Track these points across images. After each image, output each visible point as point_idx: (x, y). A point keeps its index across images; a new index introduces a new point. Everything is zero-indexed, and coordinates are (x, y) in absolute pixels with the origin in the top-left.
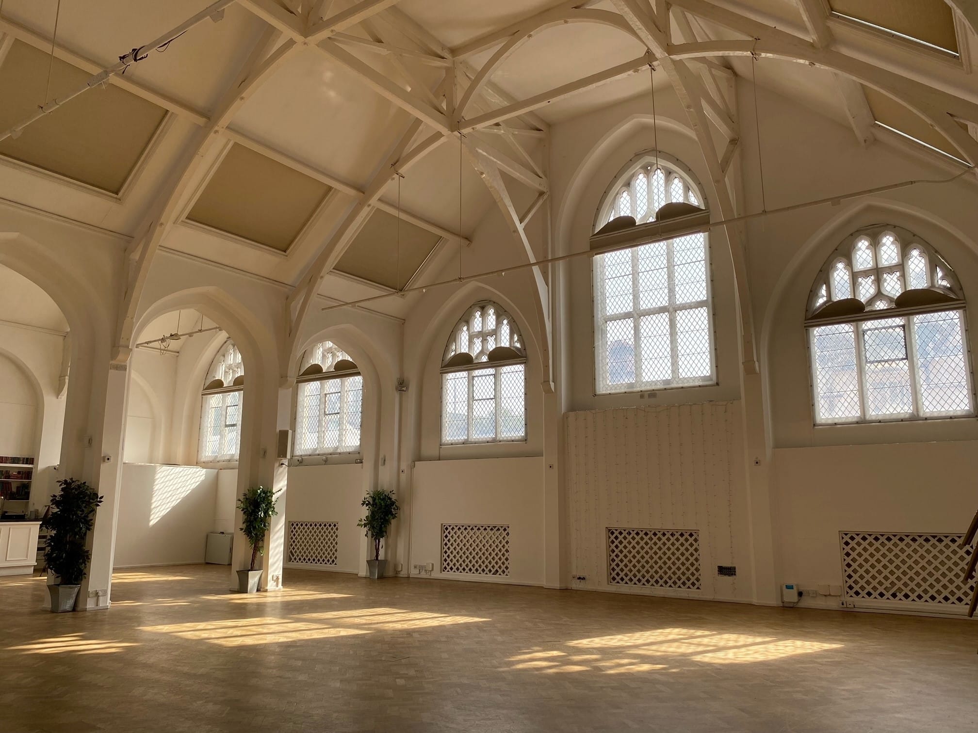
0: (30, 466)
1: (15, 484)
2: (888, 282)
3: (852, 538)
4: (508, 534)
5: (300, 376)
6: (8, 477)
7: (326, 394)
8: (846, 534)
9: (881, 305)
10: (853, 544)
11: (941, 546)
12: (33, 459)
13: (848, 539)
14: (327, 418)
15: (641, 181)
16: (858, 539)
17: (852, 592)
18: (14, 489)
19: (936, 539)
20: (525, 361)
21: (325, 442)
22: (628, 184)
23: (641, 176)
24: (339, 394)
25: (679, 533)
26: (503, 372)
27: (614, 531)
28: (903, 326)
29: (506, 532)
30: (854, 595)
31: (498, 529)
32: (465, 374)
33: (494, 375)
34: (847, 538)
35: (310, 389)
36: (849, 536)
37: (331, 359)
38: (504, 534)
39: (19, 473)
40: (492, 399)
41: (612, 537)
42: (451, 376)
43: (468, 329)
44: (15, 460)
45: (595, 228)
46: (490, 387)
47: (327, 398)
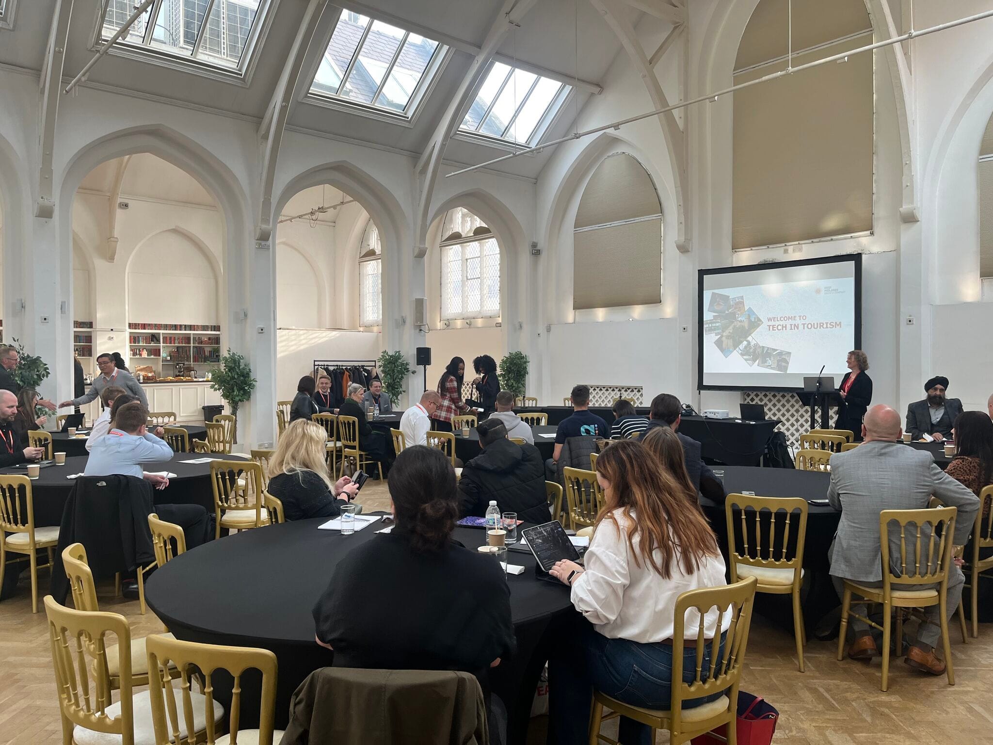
0: (218, 333)
1: (208, 349)
4: (642, 395)
5: (444, 241)
6: (201, 343)
7: (467, 260)
12: (219, 326)
14: (469, 283)
18: (207, 354)
21: (468, 306)
24: (479, 258)
29: (640, 393)
31: (632, 391)
35: (453, 253)
37: (469, 223)
38: (638, 395)
39: (209, 339)
44: (205, 328)
47: (468, 263)
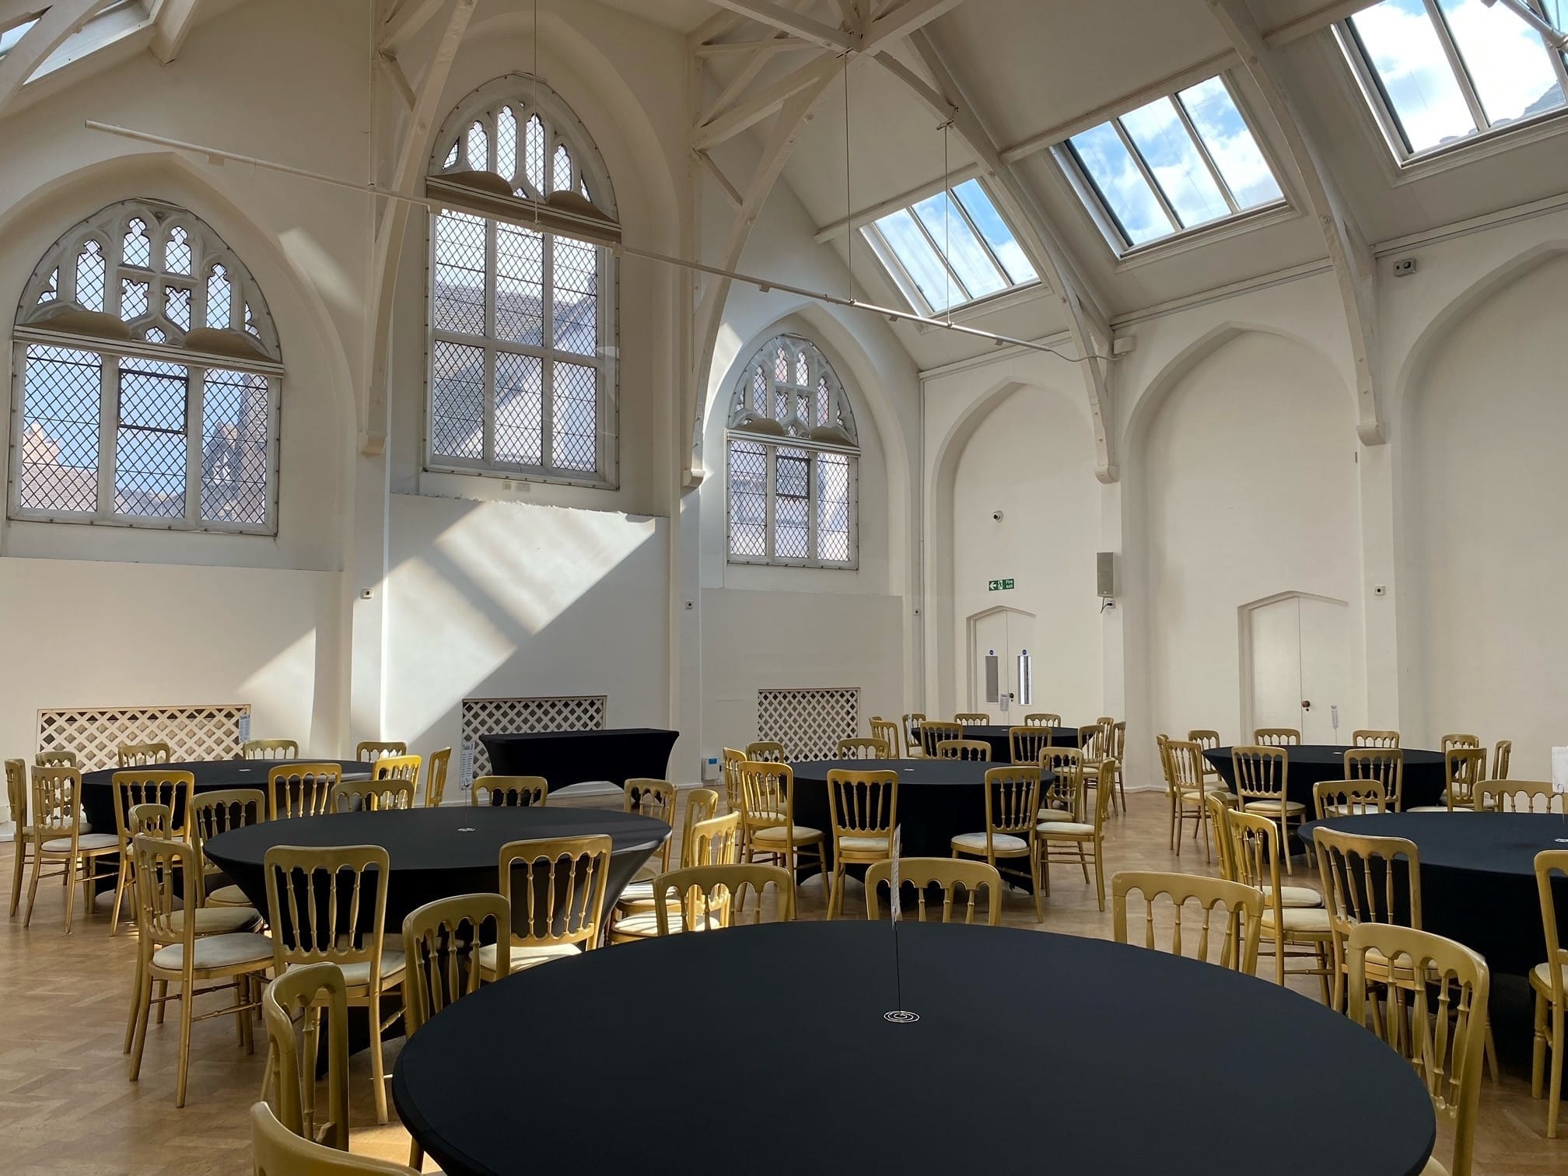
3: (766, 698)
8: (761, 693)
9: (791, 432)
10: (766, 703)
11: (833, 702)
13: (763, 698)
15: (506, 120)
16: (771, 698)
19: (830, 694)
20: (278, 370)
22: (488, 114)
23: (507, 111)
26: (209, 379)
27: (473, 705)
33: (186, 380)
36: (763, 695)
40: (176, 432)
43: (102, 253)
45: (433, 163)
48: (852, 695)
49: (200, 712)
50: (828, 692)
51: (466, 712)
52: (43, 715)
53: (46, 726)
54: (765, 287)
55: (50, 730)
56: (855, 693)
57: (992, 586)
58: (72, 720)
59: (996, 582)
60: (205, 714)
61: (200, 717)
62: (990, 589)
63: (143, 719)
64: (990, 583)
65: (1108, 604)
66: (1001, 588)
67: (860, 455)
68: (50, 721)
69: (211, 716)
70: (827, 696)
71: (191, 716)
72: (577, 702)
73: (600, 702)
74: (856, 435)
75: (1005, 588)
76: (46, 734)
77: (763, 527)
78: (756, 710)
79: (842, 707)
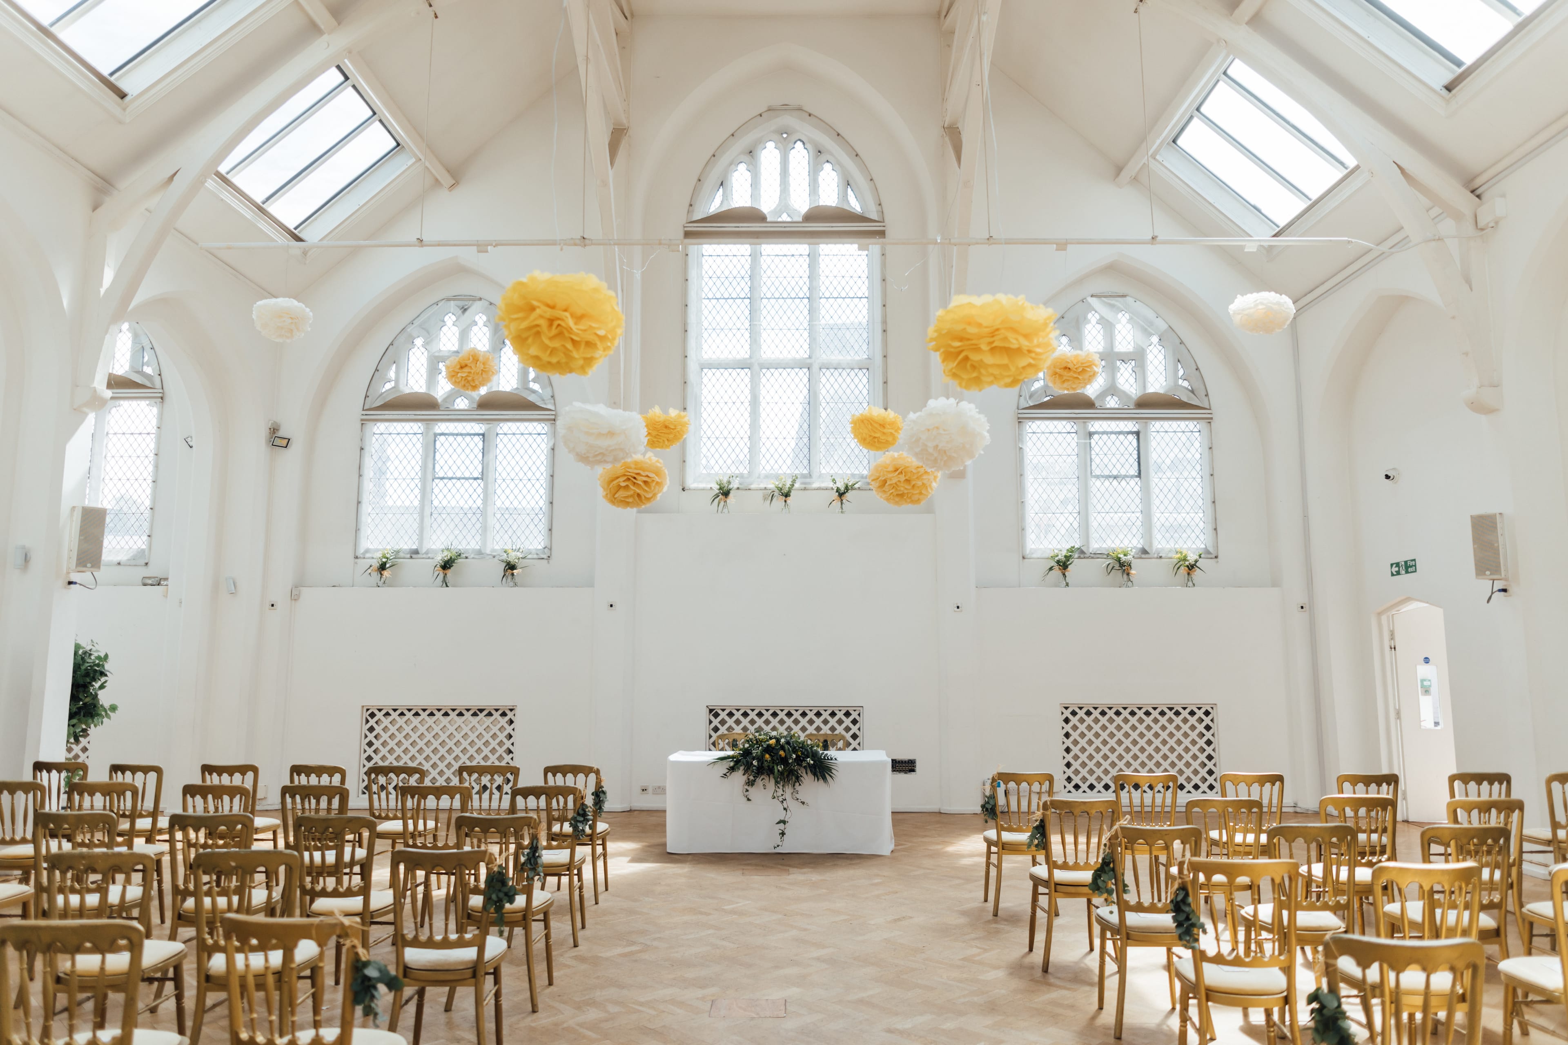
2: (1121, 371)
3: (1074, 713)
4: (511, 722)
8: (1066, 708)
9: (1112, 402)
10: (1074, 720)
11: (1178, 720)
13: (1070, 714)
15: (770, 154)
16: (1081, 714)
17: (1070, 787)
19: (1173, 711)
20: (553, 417)
22: (751, 153)
23: (771, 145)
25: (829, 712)
26: (501, 432)
27: (720, 712)
28: (1138, 434)
29: (507, 719)
30: (1073, 790)
32: (417, 427)
33: (483, 435)
34: (1067, 713)
36: (1070, 710)
38: (503, 722)
40: (475, 479)
41: (716, 722)
42: (381, 427)
43: (426, 345)
45: (693, 211)
46: (472, 456)
48: (1207, 713)
49: (481, 711)
50: (1171, 709)
51: (712, 718)
52: (368, 710)
53: (369, 718)
54: (1062, 245)
55: (372, 722)
56: (1210, 710)
57: (1395, 569)
58: (387, 714)
59: (1398, 565)
60: (485, 713)
61: (481, 715)
62: (1393, 575)
63: (424, 715)
64: (1392, 565)
65: (1500, 590)
66: (1403, 572)
67: (1211, 418)
68: (372, 715)
69: (490, 714)
70: (1170, 714)
71: (475, 714)
72: (815, 712)
73: (857, 713)
74: (1207, 395)
75: (1407, 572)
76: (369, 725)
77: (1075, 515)
78: (1057, 728)
79: (1193, 728)
